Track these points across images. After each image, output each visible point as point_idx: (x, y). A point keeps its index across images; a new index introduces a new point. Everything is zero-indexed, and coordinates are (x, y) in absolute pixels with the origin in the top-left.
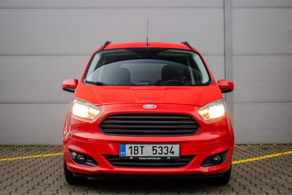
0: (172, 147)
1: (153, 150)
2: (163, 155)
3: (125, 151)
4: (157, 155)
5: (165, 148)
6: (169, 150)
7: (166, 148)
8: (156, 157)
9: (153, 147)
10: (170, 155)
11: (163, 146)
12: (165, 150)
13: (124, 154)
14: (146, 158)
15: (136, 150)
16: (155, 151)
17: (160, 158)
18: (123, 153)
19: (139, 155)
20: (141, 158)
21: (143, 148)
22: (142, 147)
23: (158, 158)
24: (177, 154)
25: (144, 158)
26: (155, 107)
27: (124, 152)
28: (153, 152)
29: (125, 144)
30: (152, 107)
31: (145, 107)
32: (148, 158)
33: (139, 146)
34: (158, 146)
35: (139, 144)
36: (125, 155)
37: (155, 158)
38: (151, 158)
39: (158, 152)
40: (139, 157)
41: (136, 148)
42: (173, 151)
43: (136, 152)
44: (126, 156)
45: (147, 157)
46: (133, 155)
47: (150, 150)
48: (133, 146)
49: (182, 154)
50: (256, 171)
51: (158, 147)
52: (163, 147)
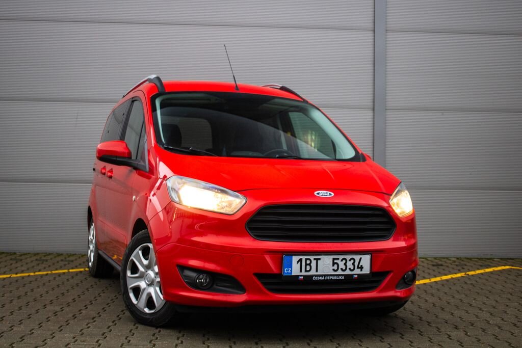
0: (361, 259)
1: (334, 264)
2: (348, 272)
3: (291, 266)
4: (339, 272)
5: (350, 260)
6: (356, 264)
7: (352, 261)
8: (338, 275)
9: (334, 259)
10: (357, 271)
11: (348, 257)
12: (350, 264)
13: (289, 272)
14: (323, 278)
15: (308, 264)
16: (336, 266)
17: (343, 278)
18: (288, 270)
19: (313, 272)
20: (316, 278)
21: (319, 261)
22: (317, 260)
23: (340, 278)
24: (367, 270)
25: (321, 278)
26: (333, 194)
27: (290, 269)
28: (333, 268)
29: (292, 255)
30: (328, 194)
31: (318, 194)
32: (326, 278)
33: (312, 258)
34: (341, 257)
35: (313, 255)
36: (291, 273)
37: (335, 278)
38: (331, 277)
39: (340, 267)
40: (313, 276)
41: (308, 262)
42: (362, 266)
43: (308, 268)
44: (293, 274)
45: (325, 276)
46: (304, 273)
47: (329, 264)
48: (304, 258)
49: (374, 270)
50: (426, 301)
51: (340, 259)
52: (348, 260)
